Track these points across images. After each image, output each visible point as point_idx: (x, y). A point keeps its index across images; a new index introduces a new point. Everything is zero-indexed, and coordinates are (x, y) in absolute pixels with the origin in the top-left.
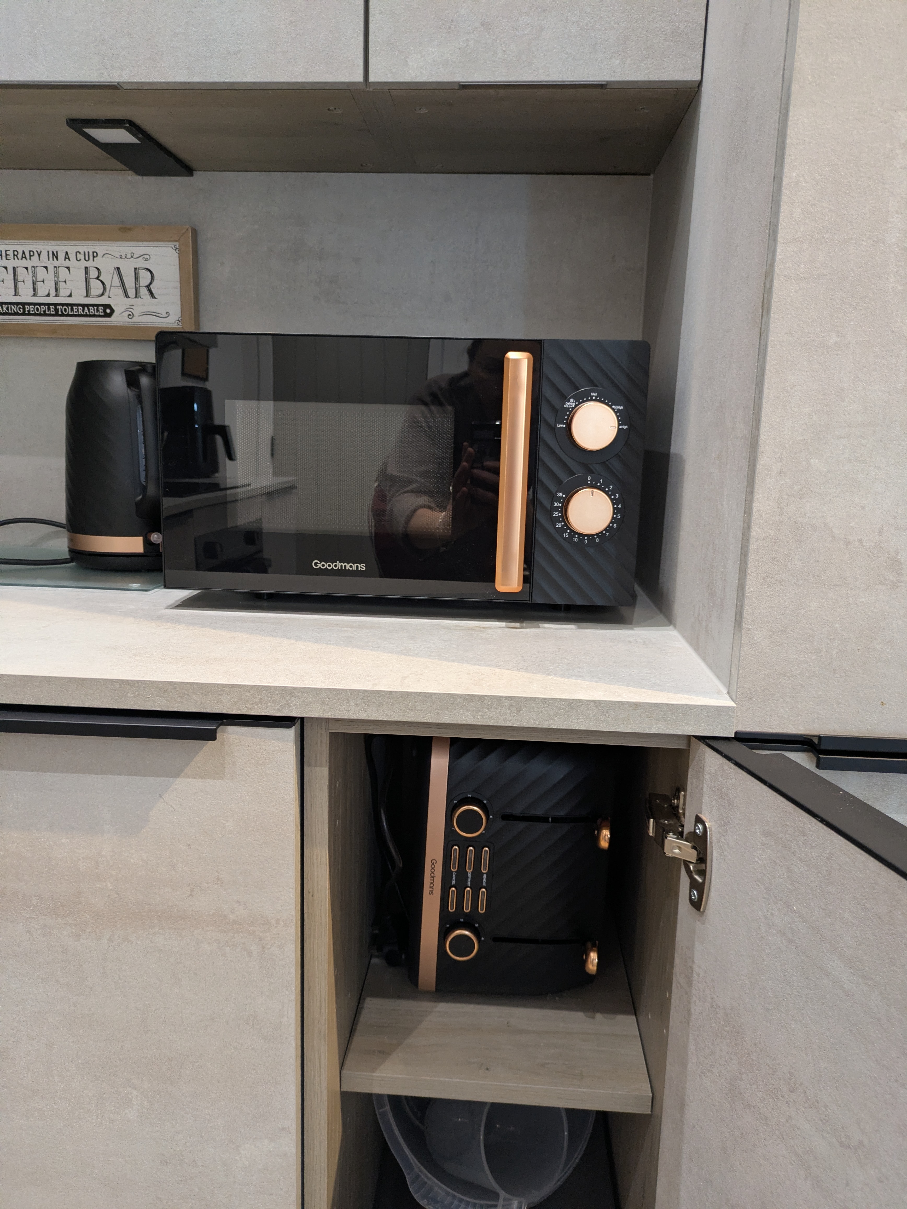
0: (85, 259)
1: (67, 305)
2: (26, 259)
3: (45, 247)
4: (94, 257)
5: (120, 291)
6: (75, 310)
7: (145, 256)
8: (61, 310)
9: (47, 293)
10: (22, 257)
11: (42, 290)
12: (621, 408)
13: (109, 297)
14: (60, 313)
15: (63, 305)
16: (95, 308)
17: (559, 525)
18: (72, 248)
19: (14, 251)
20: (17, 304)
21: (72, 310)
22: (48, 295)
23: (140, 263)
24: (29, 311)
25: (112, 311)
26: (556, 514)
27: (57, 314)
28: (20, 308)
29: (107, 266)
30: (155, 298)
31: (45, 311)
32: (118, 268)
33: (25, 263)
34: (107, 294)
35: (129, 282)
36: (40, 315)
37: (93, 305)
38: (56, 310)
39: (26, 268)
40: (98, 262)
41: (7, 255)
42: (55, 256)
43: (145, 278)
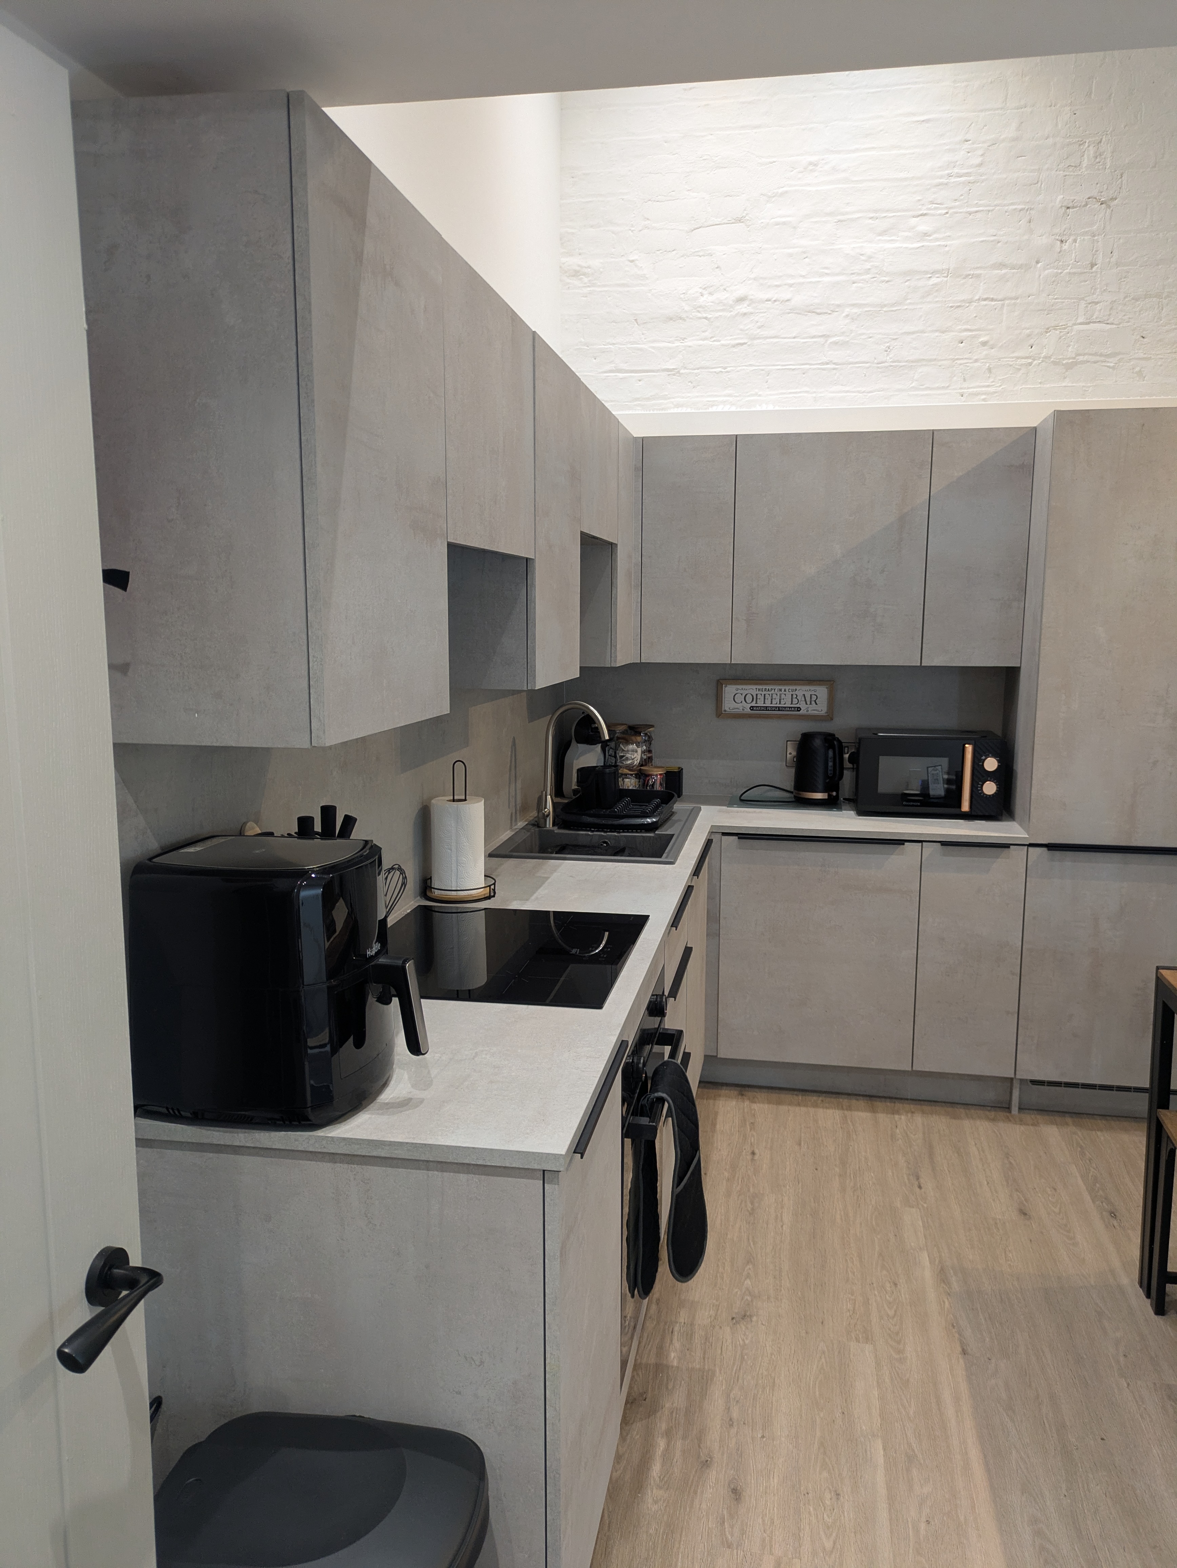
0: (794, 692)
3: (777, 687)
4: (797, 692)
5: (804, 703)
7: (815, 691)
10: (767, 691)
11: (774, 702)
12: (999, 758)
13: (800, 704)
14: (780, 710)
15: (782, 707)
17: (980, 792)
18: (787, 688)
19: (765, 688)
21: (785, 709)
22: (777, 704)
23: (813, 693)
24: (768, 709)
25: (801, 709)
28: (765, 708)
29: (800, 694)
30: (817, 705)
31: (774, 710)
32: (804, 695)
33: (768, 693)
35: (808, 699)
37: (793, 707)
41: (762, 690)
42: (781, 690)
43: (814, 698)
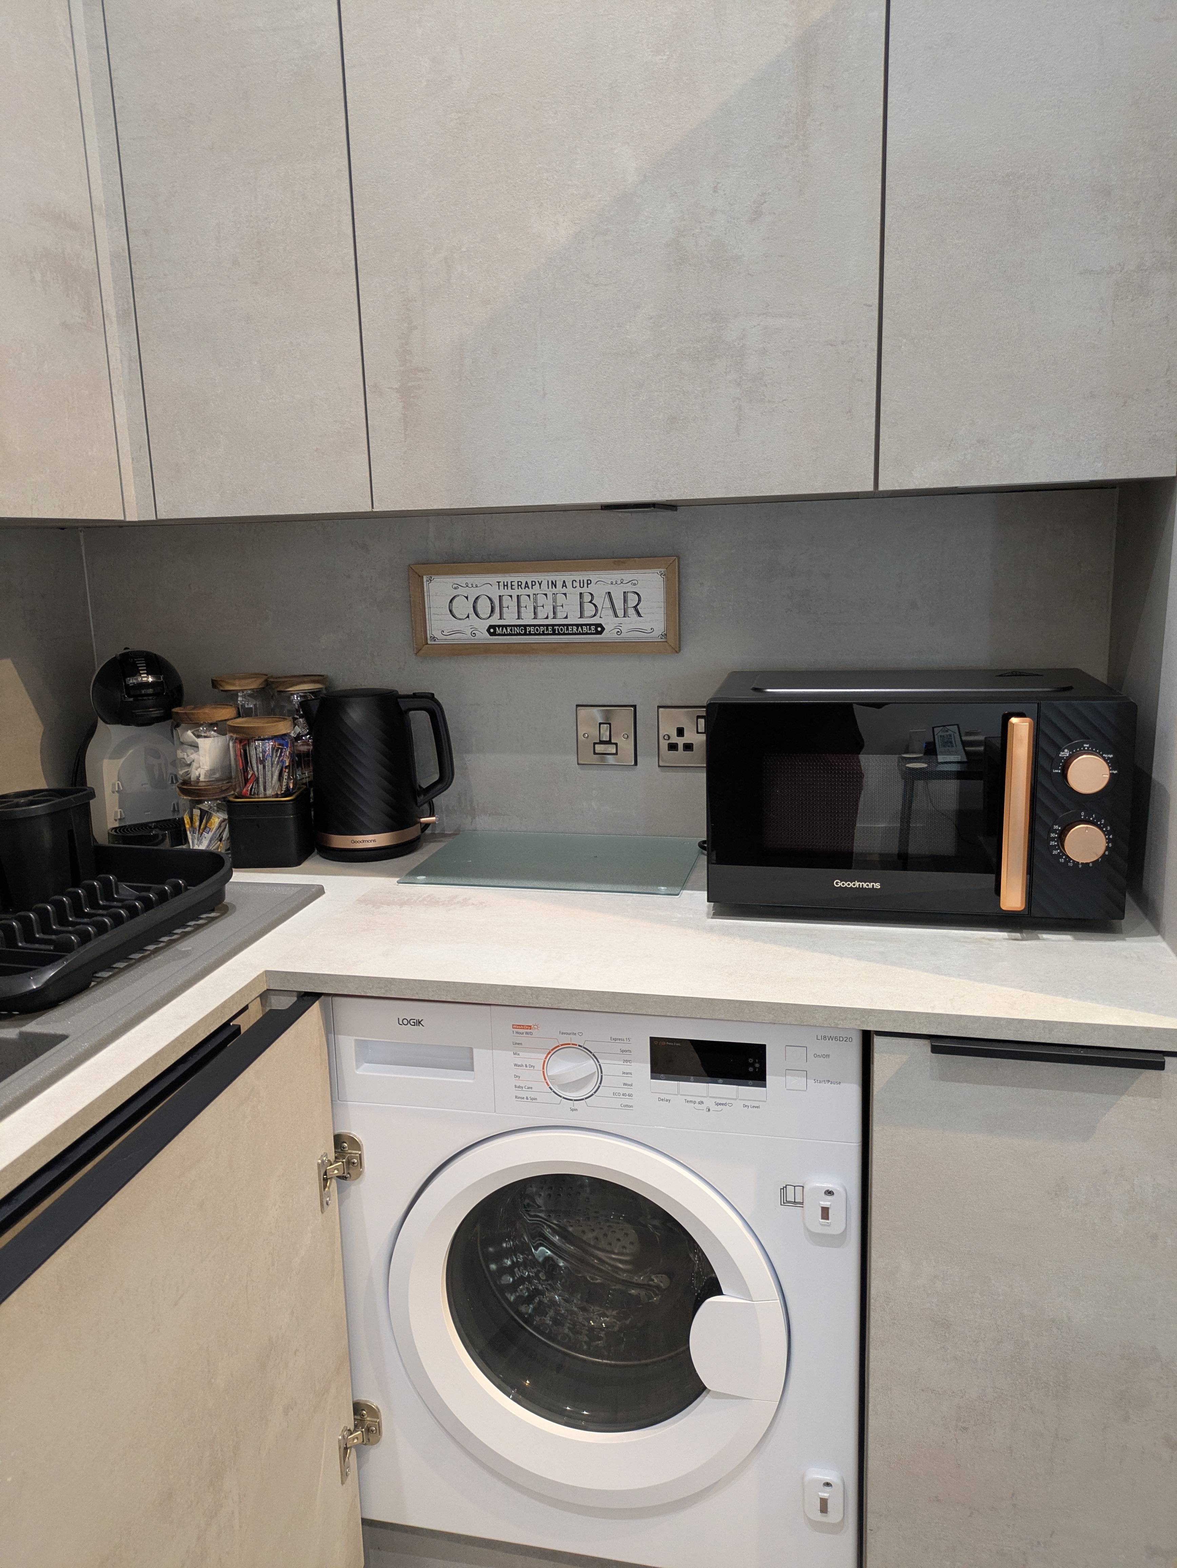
0: (580, 586)
1: (563, 625)
2: (529, 588)
3: (545, 578)
4: (588, 584)
5: (611, 612)
6: (570, 629)
7: (633, 582)
8: (558, 629)
9: (546, 616)
10: (525, 587)
11: (541, 613)
12: (1111, 756)
13: (600, 617)
14: (557, 632)
15: (559, 625)
16: (588, 627)
17: (1055, 852)
18: (568, 577)
19: (518, 582)
20: (520, 626)
21: (567, 629)
22: (547, 618)
23: (629, 588)
24: (530, 631)
25: (603, 629)
26: (1052, 843)
27: (554, 634)
28: (522, 629)
29: (599, 591)
30: (641, 617)
31: (543, 631)
32: (609, 593)
33: (527, 592)
34: (598, 615)
35: (619, 604)
36: (539, 634)
37: (586, 625)
38: (554, 630)
39: (529, 596)
40: (592, 588)
41: (512, 585)
42: (554, 584)
43: (632, 600)
